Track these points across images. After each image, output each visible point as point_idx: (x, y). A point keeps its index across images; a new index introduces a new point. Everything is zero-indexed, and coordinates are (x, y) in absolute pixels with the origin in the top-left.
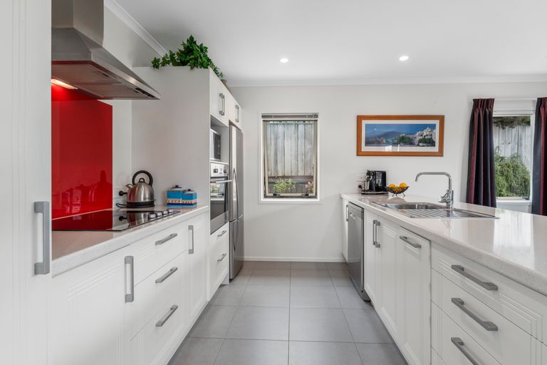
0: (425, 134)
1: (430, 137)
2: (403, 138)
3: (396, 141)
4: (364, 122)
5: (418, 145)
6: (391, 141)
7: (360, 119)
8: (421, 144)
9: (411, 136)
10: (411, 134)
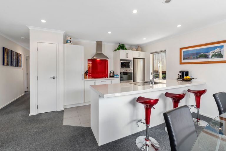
0: (216, 51)
1: (219, 53)
2: (202, 55)
3: (198, 57)
4: (183, 50)
5: (211, 58)
6: (195, 57)
7: (181, 49)
8: (213, 57)
9: (207, 54)
10: (206, 53)
